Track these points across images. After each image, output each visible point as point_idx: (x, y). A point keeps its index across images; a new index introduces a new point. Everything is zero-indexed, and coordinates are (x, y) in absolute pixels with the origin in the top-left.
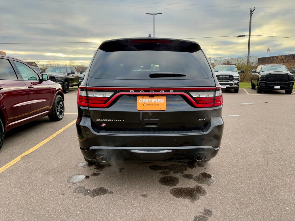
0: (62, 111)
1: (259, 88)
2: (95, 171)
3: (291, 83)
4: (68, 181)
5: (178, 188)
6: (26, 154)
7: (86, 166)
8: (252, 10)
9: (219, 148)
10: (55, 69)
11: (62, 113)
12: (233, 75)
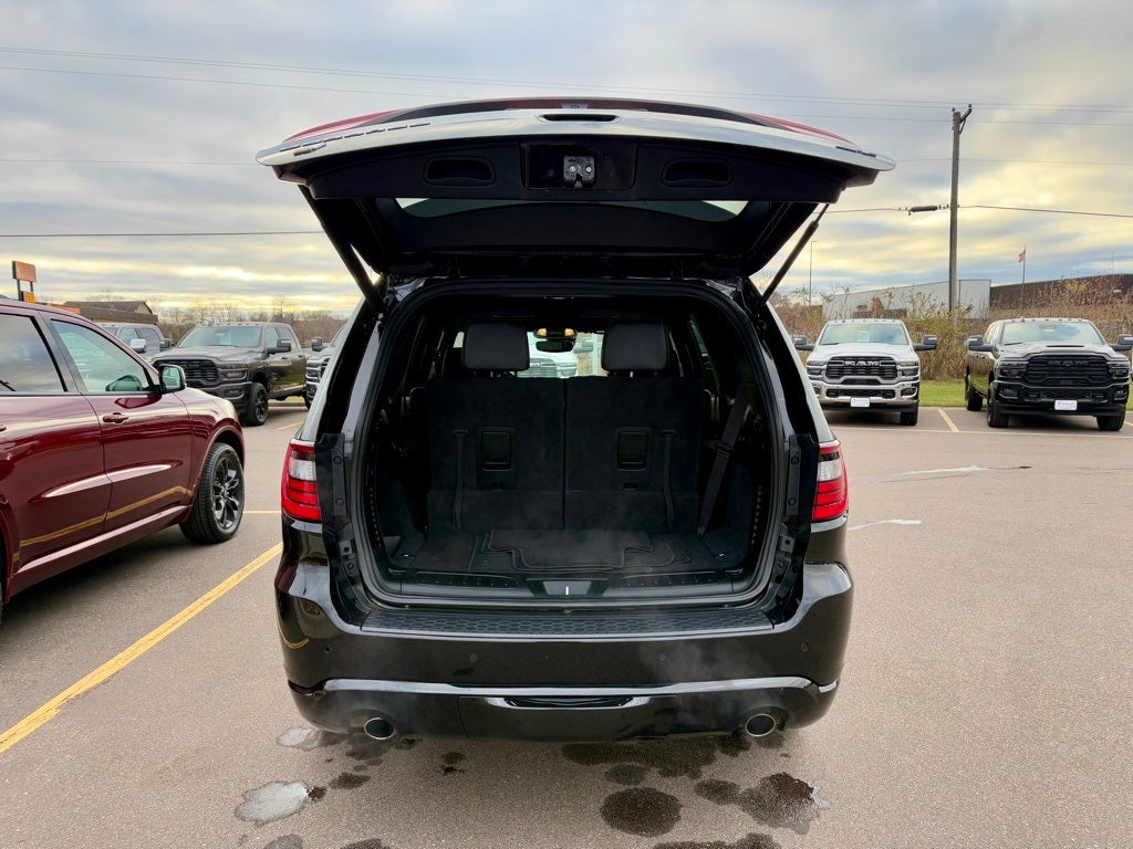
0: (233, 503)
1: (995, 408)
2: (350, 766)
3: (1119, 388)
4: (236, 810)
5: (676, 844)
6: (83, 689)
7: (316, 743)
8: (962, 115)
9: (835, 683)
10: (218, 332)
11: (235, 512)
12: (896, 360)
